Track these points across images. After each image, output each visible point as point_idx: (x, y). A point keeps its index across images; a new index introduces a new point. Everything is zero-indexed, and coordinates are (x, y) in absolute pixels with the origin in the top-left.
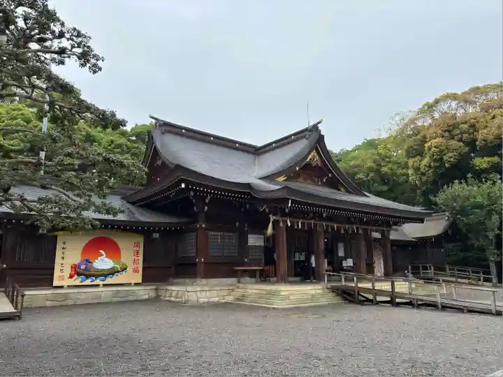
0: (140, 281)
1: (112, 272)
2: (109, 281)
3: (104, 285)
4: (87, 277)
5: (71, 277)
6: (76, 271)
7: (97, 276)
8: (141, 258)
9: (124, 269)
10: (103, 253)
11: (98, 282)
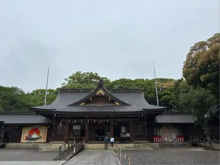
0: (45, 142)
1: (37, 139)
2: (36, 141)
3: (34, 143)
4: (30, 140)
5: (25, 140)
6: (27, 138)
7: (32, 140)
8: (46, 134)
9: (41, 138)
10: (35, 133)
11: (33, 142)
